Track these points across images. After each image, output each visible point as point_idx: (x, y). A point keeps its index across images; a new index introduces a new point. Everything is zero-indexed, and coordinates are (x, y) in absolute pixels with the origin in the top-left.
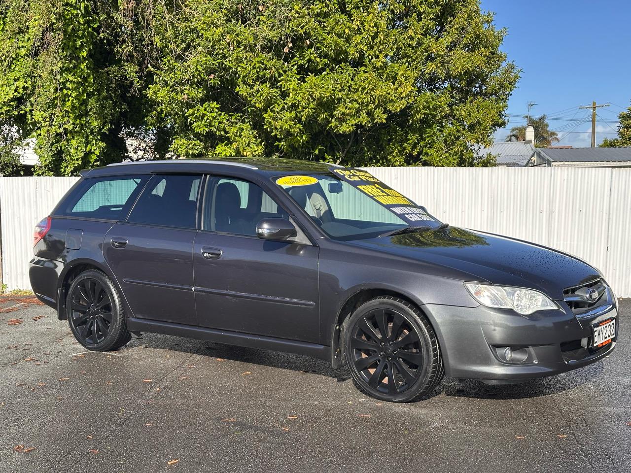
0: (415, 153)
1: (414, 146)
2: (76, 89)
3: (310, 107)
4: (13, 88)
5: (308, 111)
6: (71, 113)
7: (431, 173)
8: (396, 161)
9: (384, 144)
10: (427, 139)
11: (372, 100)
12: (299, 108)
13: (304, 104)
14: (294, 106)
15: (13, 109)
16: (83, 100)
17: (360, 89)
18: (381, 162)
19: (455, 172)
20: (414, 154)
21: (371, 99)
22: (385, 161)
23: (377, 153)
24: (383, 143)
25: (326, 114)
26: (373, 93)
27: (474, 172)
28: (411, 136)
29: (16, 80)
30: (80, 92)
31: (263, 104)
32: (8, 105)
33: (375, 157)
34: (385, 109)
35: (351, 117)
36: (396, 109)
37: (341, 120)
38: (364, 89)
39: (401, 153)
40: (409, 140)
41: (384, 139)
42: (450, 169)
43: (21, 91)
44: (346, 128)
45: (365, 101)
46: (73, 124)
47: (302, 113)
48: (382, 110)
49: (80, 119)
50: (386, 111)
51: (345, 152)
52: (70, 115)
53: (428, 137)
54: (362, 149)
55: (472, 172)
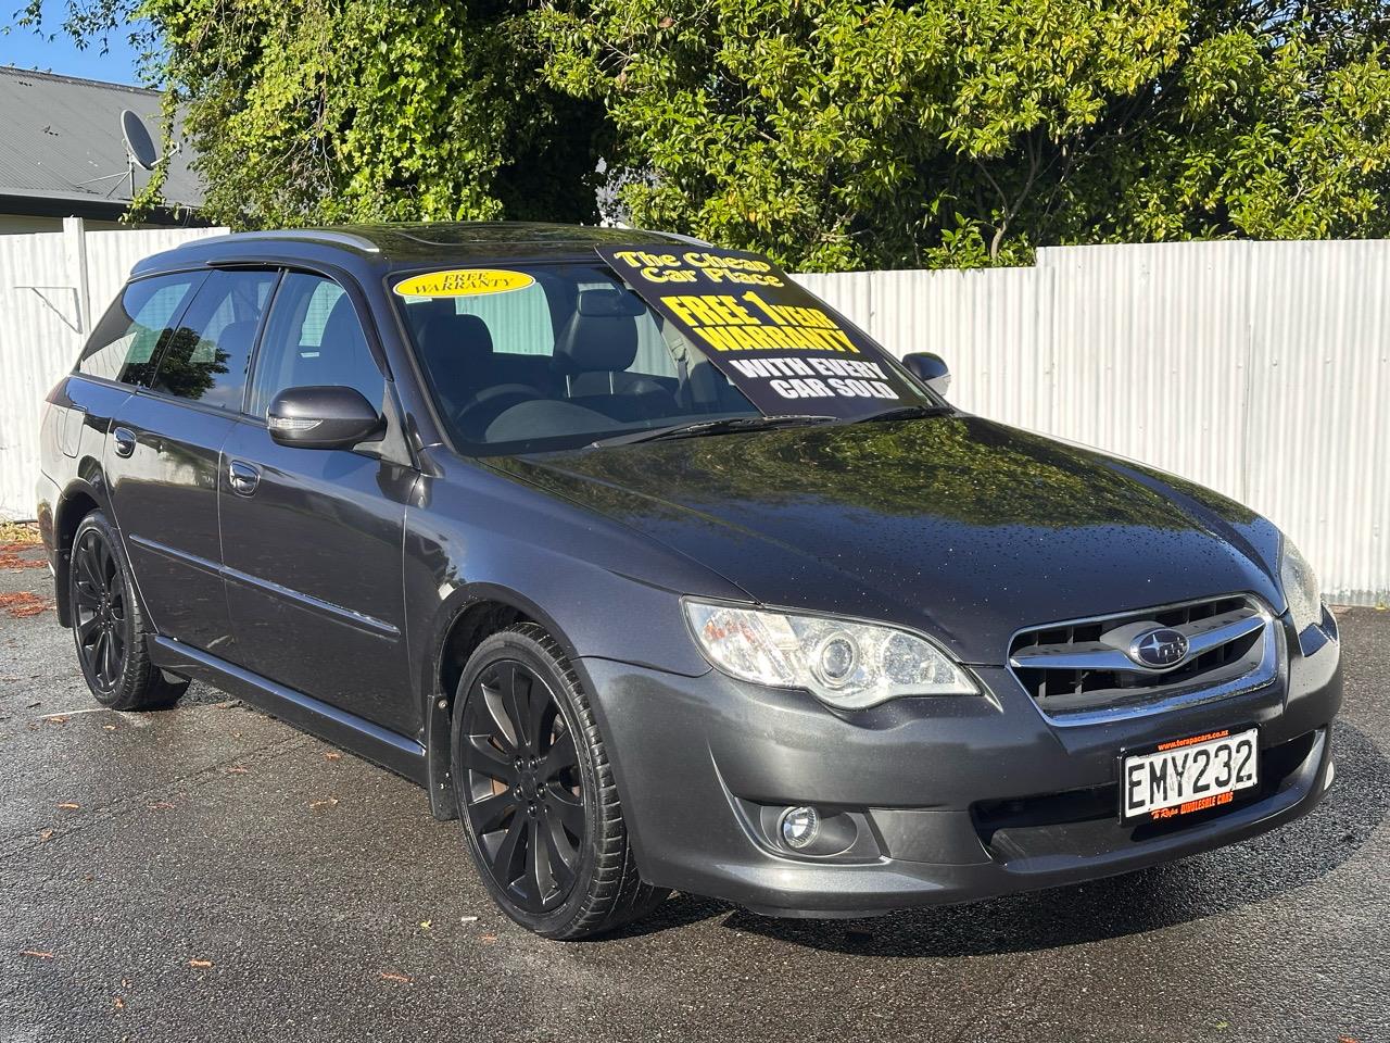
0: (1210, 205)
1: (1209, 185)
2: (424, 73)
3: (891, 90)
4: (297, 77)
5: (884, 102)
6: (415, 131)
7: (1240, 260)
8: (1158, 226)
9: (1124, 182)
10: (1240, 165)
11: (1059, 62)
12: (860, 96)
13: (871, 84)
14: (849, 91)
15: (300, 125)
16: (442, 98)
17: (1022, 35)
18: (1119, 231)
19: (1308, 254)
20: (1207, 208)
21: (1054, 62)
22: (1129, 227)
23: (1109, 206)
24: (1122, 180)
25: (936, 107)
26: (1057, 43)
27: (1363, 253)
28: (1194, 158)
29: (303, 61)
30: (431, 82)
31: (777, 88)
32: (290, 118)
33: (1099, 218)
34: (1097, 83)
35: (998, 111)
36: (1126, 87)
37: (975, 122)
38: (1032, 32)
39: (1169, 203)
40: (1188, 167)
41: (1123, 168)
42: (1294, 247)
43: (311, 83)
44: (986, 142)
45: (1035, 66)
46: (423, 157)
47: (872, 108)
48: (1087, 89)
49: (438, 147)
50: (1099, 90)
51: (1016, 207)
52: (414, 135)
53: (1244, 157)
54: (1061, 195)
55: (1357, 252)
